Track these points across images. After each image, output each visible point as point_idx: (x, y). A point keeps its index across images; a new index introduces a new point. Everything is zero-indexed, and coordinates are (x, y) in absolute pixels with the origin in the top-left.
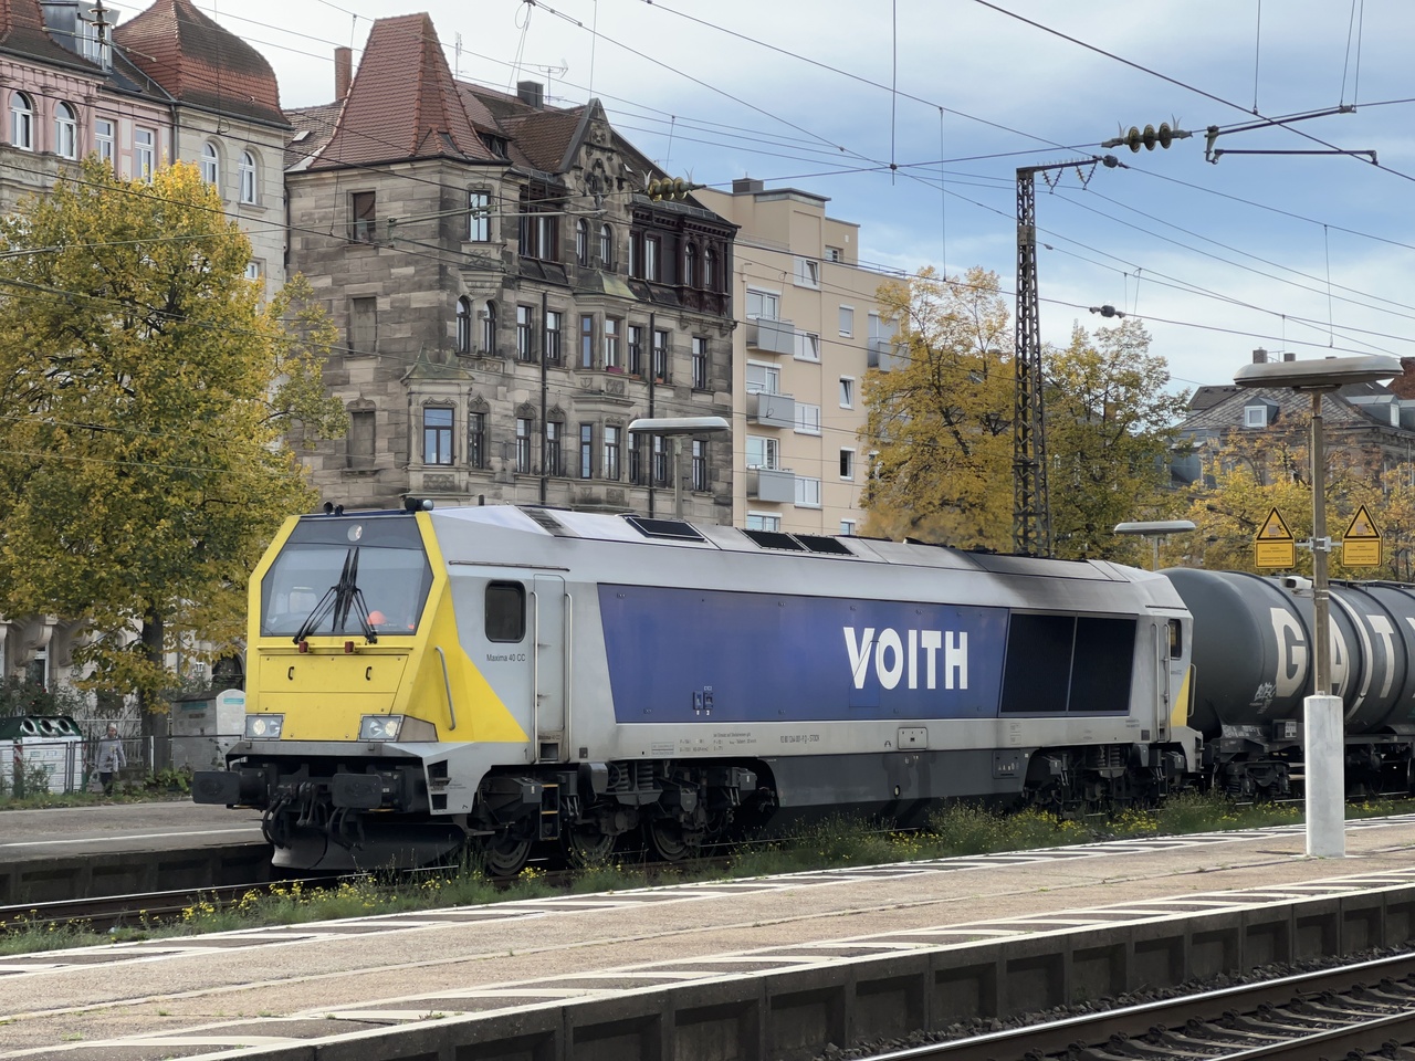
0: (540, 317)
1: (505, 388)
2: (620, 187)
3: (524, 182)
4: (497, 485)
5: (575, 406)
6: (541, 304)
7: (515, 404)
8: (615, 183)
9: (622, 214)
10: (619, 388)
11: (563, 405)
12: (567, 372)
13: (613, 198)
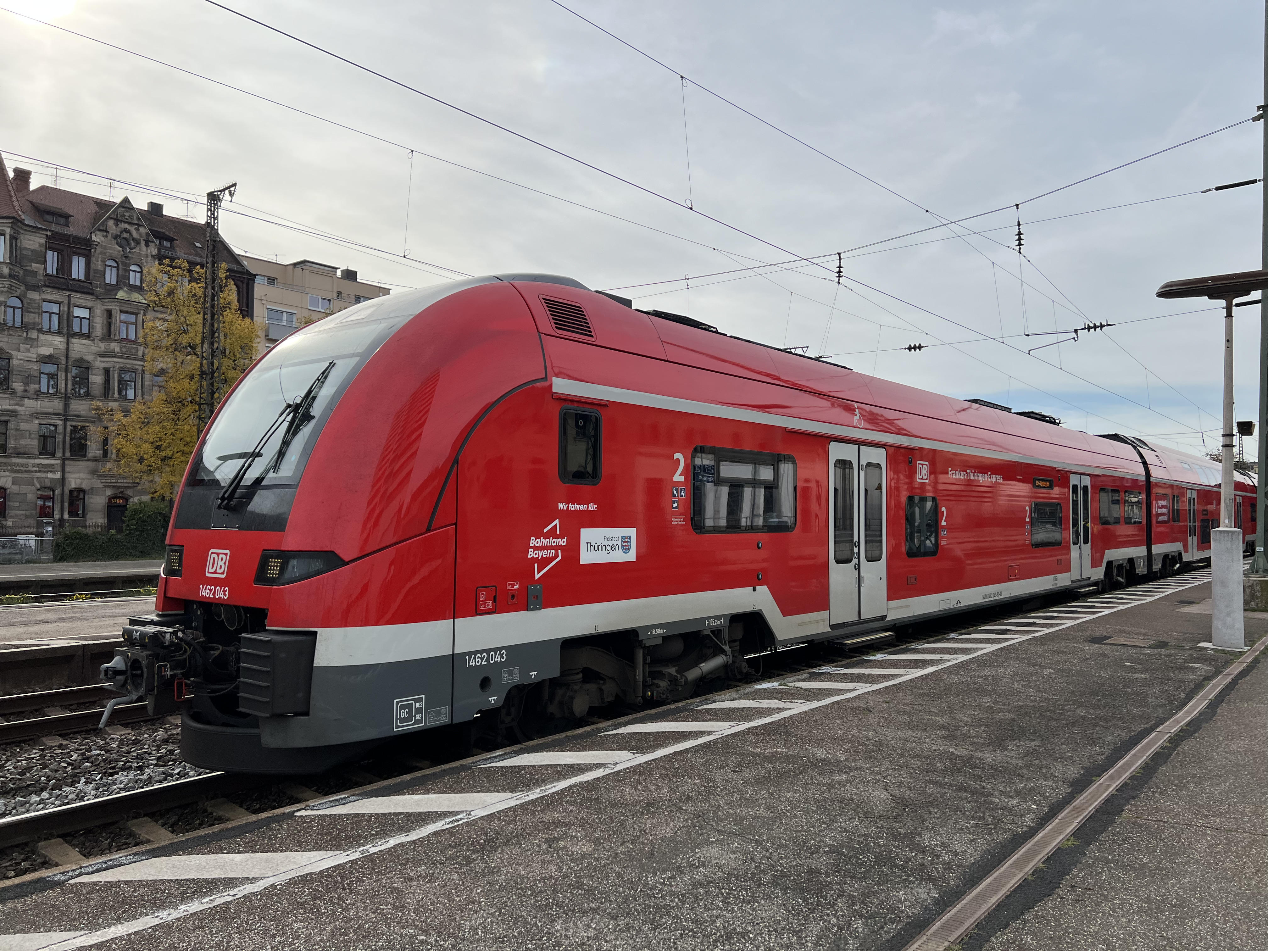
0: (66, 309)
1: (29, 346)
2: (147, 245)
3: (49, 234)
4: (18, 399)
5: (99, 359)
6: (66, 302)
7: (38, 354)
8: (143, 243)
9: (150, 258)
10: (134, 351)
11: (89, 358)
12: (93, 340)
13: (140, 250)
